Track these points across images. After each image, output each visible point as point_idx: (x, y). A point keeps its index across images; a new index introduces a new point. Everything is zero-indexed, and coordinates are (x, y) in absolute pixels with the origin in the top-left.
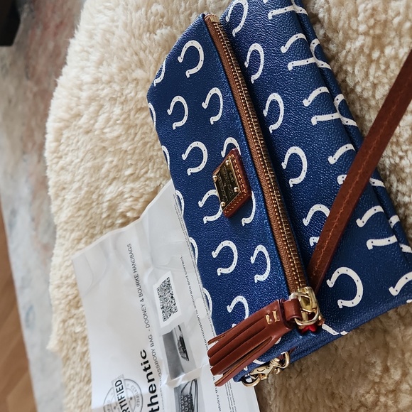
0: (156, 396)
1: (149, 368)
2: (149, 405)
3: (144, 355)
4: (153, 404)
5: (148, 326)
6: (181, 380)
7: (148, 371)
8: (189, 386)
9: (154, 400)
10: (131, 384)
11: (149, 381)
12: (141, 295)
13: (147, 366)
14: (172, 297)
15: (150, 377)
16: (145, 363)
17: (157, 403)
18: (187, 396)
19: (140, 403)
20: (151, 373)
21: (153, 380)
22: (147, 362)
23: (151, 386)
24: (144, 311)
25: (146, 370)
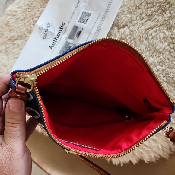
0: (58, 38)
1: (62, 29)
3: (63, 24)
4: (55, 39)
5: (71, 18)
6: (71, 41)
7: (61, 29)
8: (72, 44)
9: (56, 38)
10: (53, 28)
11: (59, 32)
12: (76, 7)
13: (62, 28)
14: (88, 19)
15: (60, 31)
16: (62, 26)
17: (57, 40)
18: (69, 46)
19: (52, 35)
20: (61, 31)
22: (63, 27)
23: (59, 34)
24: (74, 13)
25: (60, 28)
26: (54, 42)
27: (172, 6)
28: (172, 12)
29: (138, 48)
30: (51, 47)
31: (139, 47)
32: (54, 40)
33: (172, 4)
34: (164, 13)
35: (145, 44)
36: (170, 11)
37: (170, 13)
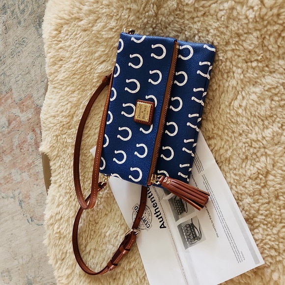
0: (158, 208)
1: (152, 195)
2: (155, 214)
4: (157, 213)
7: (151, 197)
9: (157, 211)
11: (152, 202)
15: (152, 200)
17: (159, 211)
20: (153, 198)
21: (155, 200)
22: (150, 192)
23: (154, 204)
25: (149, 197)
26: (159, 217)
27: (234, 59)
28: (239, 65)
29: (238, 132)
30: (163, 226)
31: (238, 130)
32: (157, 216)
33: (231, 58)
34: (232, 74)
35: (242, 122)
36: (235, 66)
37: (238, 68)
